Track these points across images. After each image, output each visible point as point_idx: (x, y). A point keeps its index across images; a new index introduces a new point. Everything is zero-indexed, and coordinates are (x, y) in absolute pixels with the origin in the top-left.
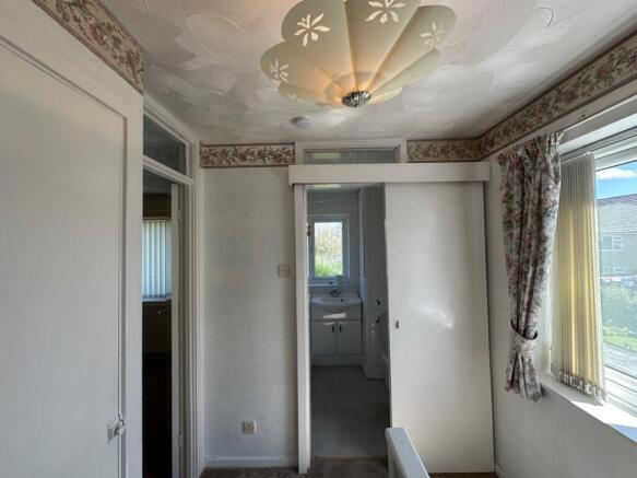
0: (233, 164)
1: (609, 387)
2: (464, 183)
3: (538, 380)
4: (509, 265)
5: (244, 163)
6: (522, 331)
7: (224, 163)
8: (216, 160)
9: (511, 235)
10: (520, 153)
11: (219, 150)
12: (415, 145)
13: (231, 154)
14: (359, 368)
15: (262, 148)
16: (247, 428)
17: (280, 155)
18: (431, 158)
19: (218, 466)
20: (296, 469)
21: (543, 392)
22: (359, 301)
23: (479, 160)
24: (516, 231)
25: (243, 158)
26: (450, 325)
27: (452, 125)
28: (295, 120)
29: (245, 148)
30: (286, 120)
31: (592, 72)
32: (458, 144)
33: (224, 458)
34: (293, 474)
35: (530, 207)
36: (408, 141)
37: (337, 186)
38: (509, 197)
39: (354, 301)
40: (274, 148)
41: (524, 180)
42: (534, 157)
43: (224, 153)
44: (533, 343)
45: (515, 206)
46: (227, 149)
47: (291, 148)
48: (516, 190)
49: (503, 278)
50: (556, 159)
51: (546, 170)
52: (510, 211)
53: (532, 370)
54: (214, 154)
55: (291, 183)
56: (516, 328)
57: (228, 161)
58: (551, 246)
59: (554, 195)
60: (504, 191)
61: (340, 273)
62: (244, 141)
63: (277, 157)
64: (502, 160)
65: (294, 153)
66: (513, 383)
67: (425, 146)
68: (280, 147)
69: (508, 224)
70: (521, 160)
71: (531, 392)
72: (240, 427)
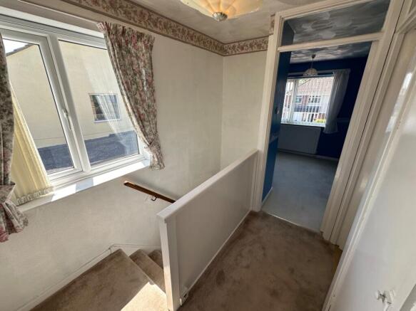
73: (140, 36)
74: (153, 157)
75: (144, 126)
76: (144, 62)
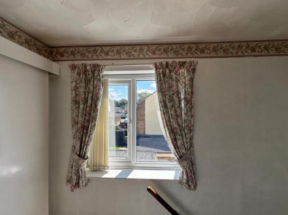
4: (75, 123)
6: (83, 155)
10: (88, 68)
35: (90, 95)
38: (77, 88)
41: (85, 82)
42: (93, 72)
45: (82, 93)
48: (83, 85)
50: (102, 76)
51: (99, 80)
56: (79, 155)
60: (72, 85)
64: (73, 67)
69: (76, 102)
70: (86, 72)
73: (182, 64)
74: (183, 172)
75: (175, 139)
76: (185, 83)
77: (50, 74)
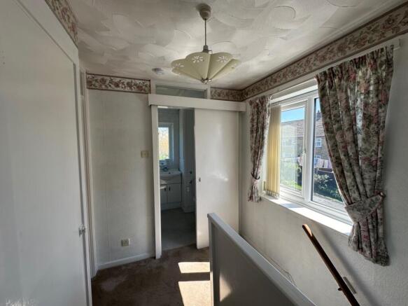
0: (109, 88)
1: (281, 193)
2: (235, 112)
3: (259, 195)
4: (252, 149)
5: (118, 89)
6: (255, 176)
7: (103, 87)
8: (97, 84)
9: (253, 136)
10: (257, 101)
11: (99, 78)
12: (214, 90)
13: (108, 82)
14: (180, 209)
15: (130, 81)
16: (124, 243)
17: (141, 87)
18: (221, 98)
19: (107, 267)
20: (155, 258)
21: (261, 199)
22: (180, 172)
23: (242, 101)
24: (255, 135)
25: (117, 85)
26: (226, 179)
27: (231, 84)
28: (156, 70)
29: (118, 79)
30: (149, 69)
31: (282, 73)
32: (233, 92)
33: (110, 262)
34: (153, 260)
35: (260, 125)
36: (211, 87)
37: (166, 107)
38: (253, 120)
39: (177, 173)
40: (138, 82)
41: (258, 113)
42: (262, 103)
43: (103, 81)
44: (258, 181)
45: (255, 124)
46: (105, 78)
47: (148, 83)
48: (255, 117)
49: (249, 154)
50: (269, 106)
51: (266, 110)
52: (253, 126)
53: (257, 191)
54: (96, 80)
55: (150, 104)
56: (253, 176)
57: (106, 86)
58: (266, 141)
59: (268, 121)
60: (251, 118)
61: (168, 158)
62: (117, 75)
63: (139, 87)
64: (251, 103)
65: (150, 87)
66: (251, 198)
67: (219, 91)
68: (141, 82)
69: (252, 131)
70: (258, 105)
71: (257, 199)
72: (120, 244)
75: (344, 176)
77: (240, 112)
